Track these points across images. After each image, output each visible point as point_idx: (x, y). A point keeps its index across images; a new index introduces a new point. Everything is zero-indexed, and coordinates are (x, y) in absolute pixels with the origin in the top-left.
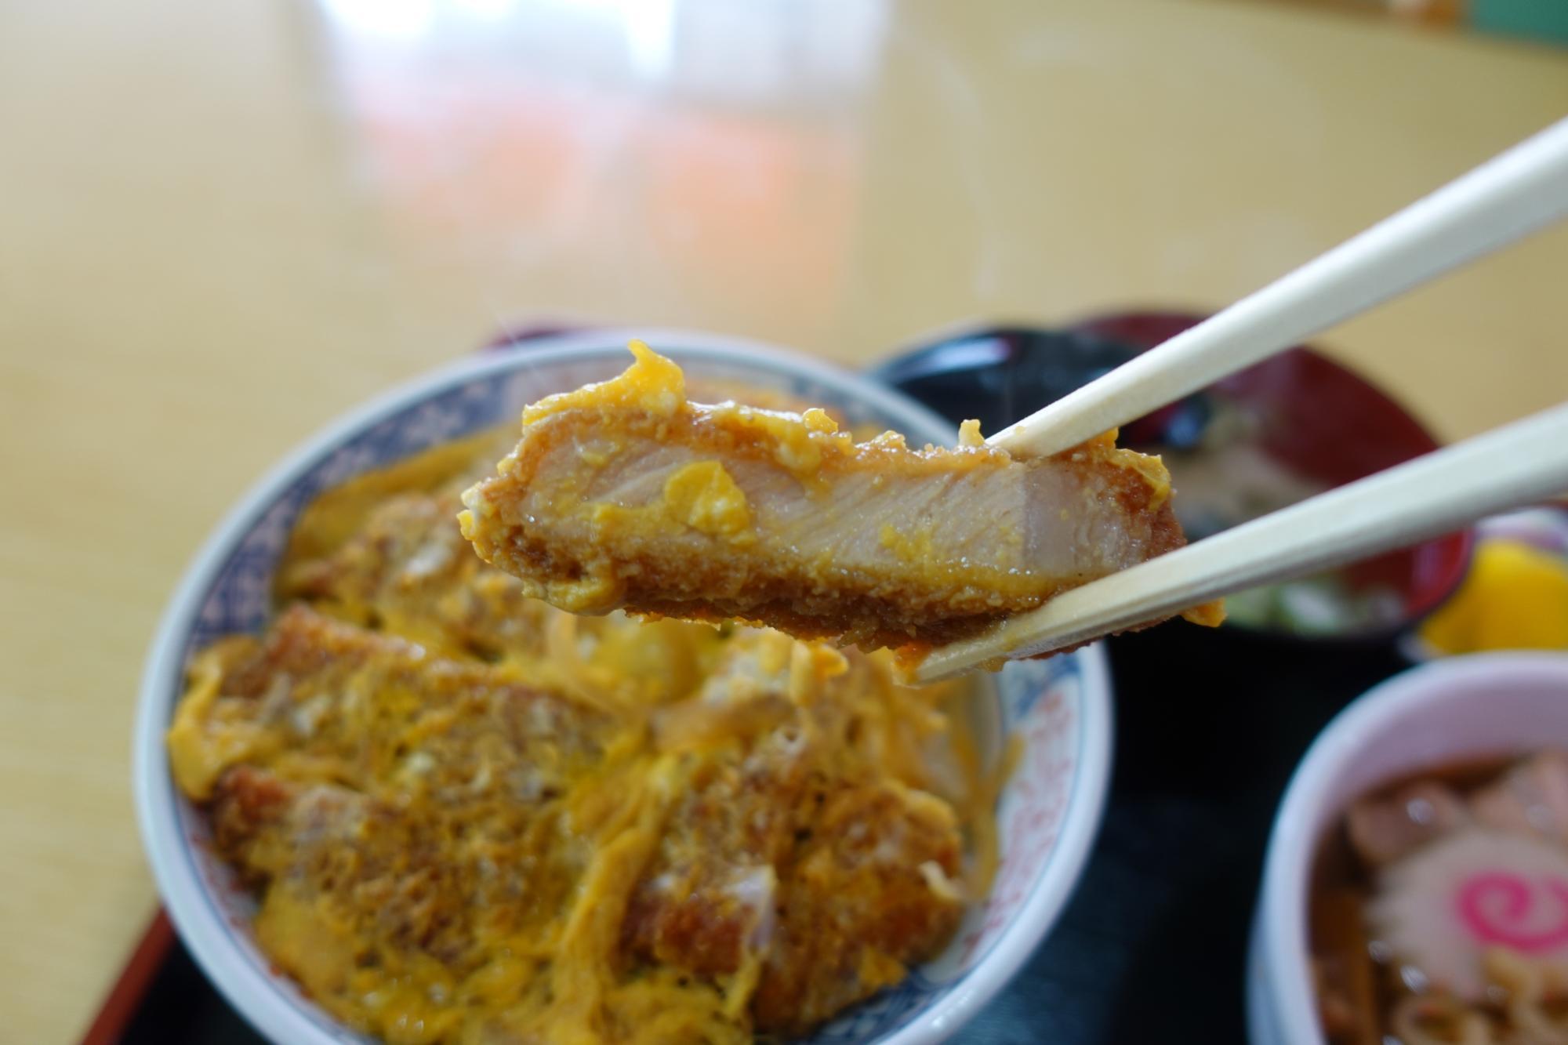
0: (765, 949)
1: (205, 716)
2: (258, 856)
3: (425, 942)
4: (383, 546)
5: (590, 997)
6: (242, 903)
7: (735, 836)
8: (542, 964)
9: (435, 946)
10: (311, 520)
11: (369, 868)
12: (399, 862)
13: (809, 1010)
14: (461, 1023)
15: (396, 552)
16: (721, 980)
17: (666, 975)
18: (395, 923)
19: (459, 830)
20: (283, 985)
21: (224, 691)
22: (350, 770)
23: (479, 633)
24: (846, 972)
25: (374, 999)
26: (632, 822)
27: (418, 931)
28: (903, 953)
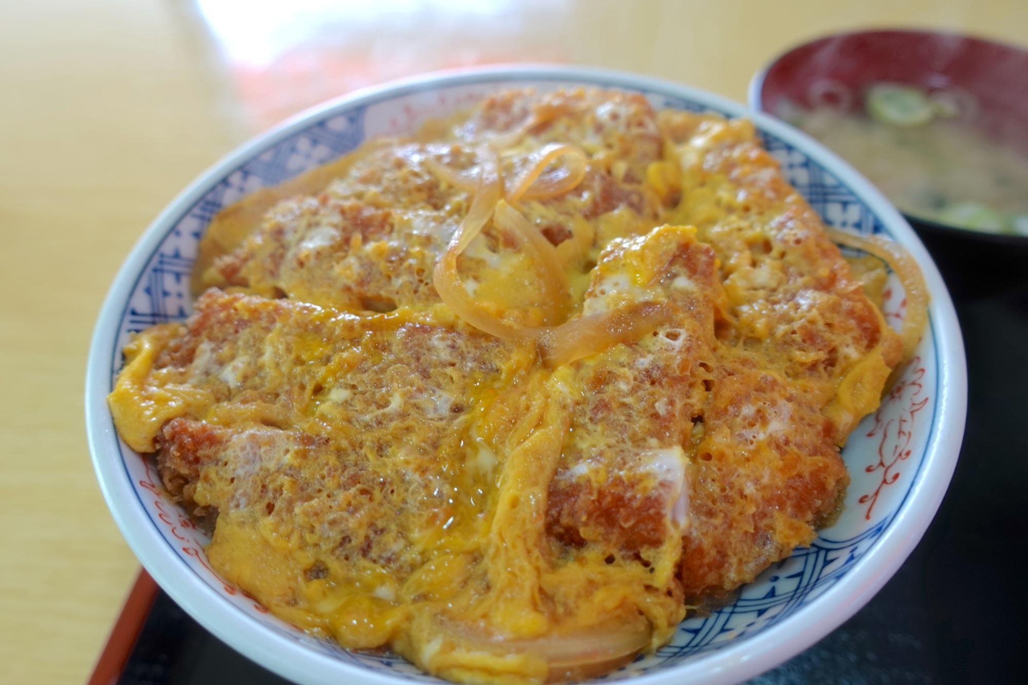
0: (683, 522)
1: (141, 381)
2: (202, 493)
3: (365, 551)
4: (279, 232)
5: (528, 581)
6: (193, 537)
7: (641, 424)
8: (476, 556)
9: (374, 554)
10: (213, 230)
11: (303, 492)
12: (330, 483)
13: (732, 576)
14: (409, 618)
15: (290, 238)
16: (646, 553)
17: (593, 554)
18: (335, 535)
19: (380, 449)
20: (239, 599)
21: (156, 362)
22: (275, 410)
23: (371, 290)
24: (759, 535)
25: (328, 606)
26: (540, 423)
27: (357, 541)
28: (810, 516)
